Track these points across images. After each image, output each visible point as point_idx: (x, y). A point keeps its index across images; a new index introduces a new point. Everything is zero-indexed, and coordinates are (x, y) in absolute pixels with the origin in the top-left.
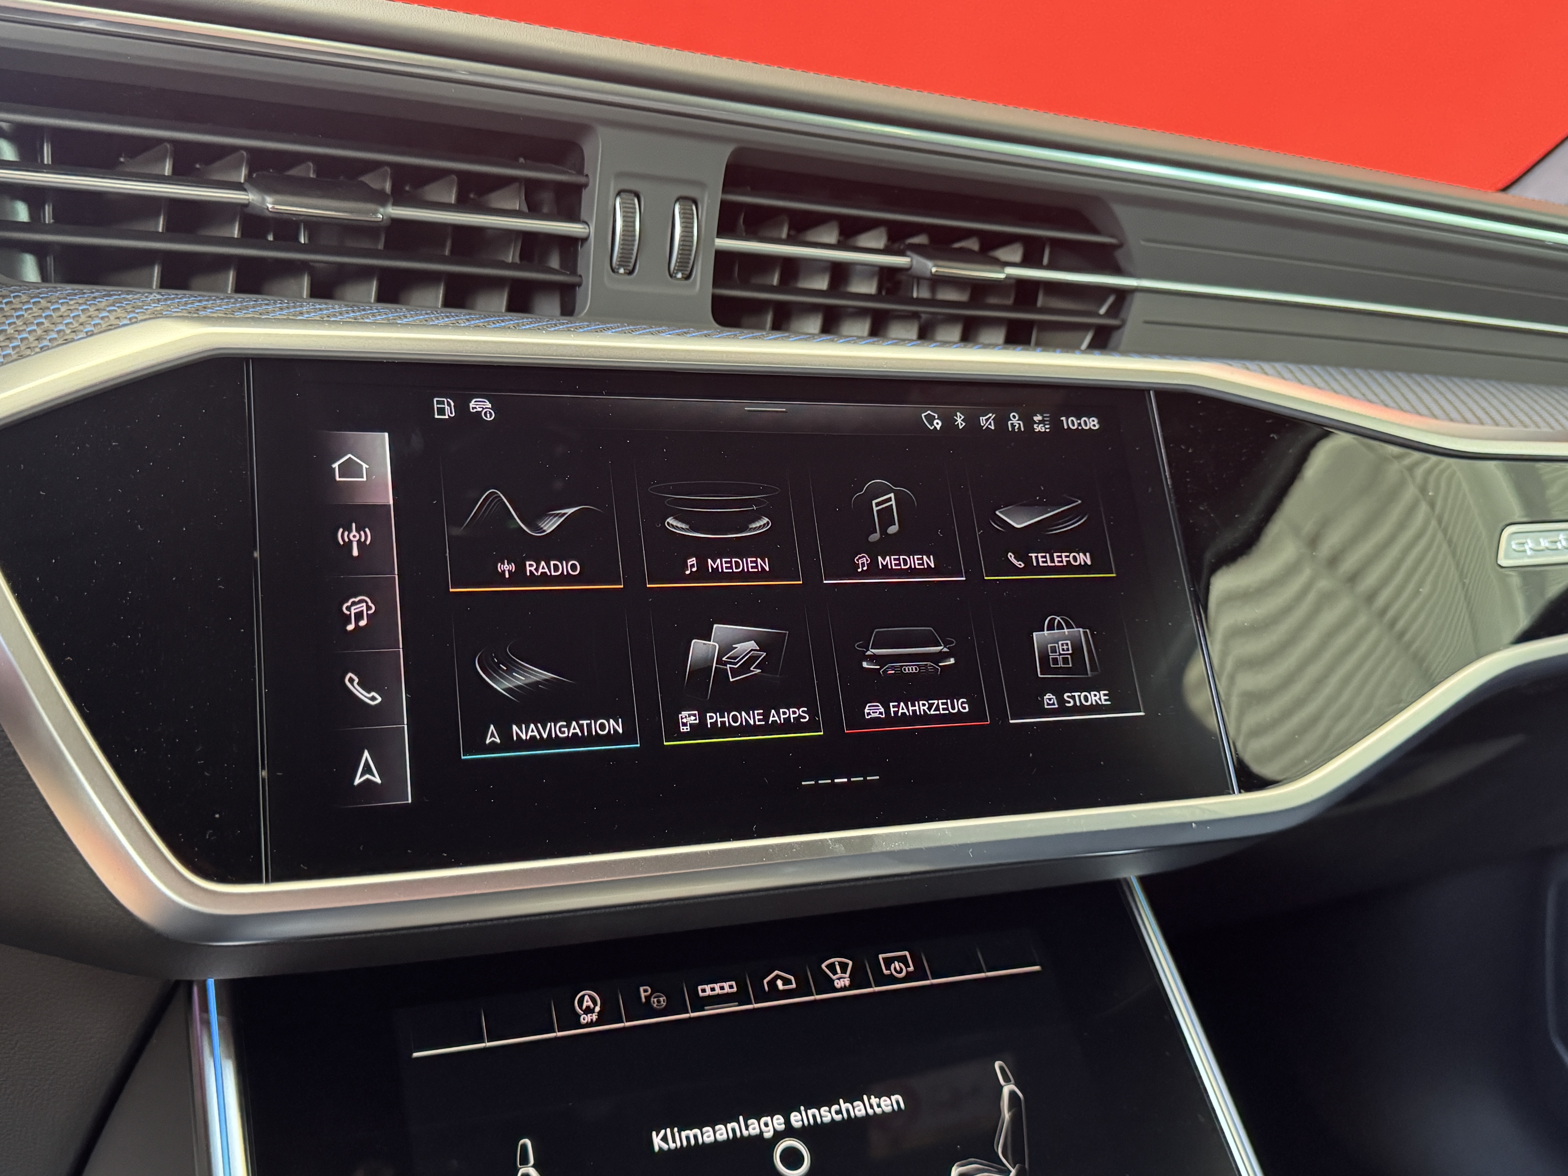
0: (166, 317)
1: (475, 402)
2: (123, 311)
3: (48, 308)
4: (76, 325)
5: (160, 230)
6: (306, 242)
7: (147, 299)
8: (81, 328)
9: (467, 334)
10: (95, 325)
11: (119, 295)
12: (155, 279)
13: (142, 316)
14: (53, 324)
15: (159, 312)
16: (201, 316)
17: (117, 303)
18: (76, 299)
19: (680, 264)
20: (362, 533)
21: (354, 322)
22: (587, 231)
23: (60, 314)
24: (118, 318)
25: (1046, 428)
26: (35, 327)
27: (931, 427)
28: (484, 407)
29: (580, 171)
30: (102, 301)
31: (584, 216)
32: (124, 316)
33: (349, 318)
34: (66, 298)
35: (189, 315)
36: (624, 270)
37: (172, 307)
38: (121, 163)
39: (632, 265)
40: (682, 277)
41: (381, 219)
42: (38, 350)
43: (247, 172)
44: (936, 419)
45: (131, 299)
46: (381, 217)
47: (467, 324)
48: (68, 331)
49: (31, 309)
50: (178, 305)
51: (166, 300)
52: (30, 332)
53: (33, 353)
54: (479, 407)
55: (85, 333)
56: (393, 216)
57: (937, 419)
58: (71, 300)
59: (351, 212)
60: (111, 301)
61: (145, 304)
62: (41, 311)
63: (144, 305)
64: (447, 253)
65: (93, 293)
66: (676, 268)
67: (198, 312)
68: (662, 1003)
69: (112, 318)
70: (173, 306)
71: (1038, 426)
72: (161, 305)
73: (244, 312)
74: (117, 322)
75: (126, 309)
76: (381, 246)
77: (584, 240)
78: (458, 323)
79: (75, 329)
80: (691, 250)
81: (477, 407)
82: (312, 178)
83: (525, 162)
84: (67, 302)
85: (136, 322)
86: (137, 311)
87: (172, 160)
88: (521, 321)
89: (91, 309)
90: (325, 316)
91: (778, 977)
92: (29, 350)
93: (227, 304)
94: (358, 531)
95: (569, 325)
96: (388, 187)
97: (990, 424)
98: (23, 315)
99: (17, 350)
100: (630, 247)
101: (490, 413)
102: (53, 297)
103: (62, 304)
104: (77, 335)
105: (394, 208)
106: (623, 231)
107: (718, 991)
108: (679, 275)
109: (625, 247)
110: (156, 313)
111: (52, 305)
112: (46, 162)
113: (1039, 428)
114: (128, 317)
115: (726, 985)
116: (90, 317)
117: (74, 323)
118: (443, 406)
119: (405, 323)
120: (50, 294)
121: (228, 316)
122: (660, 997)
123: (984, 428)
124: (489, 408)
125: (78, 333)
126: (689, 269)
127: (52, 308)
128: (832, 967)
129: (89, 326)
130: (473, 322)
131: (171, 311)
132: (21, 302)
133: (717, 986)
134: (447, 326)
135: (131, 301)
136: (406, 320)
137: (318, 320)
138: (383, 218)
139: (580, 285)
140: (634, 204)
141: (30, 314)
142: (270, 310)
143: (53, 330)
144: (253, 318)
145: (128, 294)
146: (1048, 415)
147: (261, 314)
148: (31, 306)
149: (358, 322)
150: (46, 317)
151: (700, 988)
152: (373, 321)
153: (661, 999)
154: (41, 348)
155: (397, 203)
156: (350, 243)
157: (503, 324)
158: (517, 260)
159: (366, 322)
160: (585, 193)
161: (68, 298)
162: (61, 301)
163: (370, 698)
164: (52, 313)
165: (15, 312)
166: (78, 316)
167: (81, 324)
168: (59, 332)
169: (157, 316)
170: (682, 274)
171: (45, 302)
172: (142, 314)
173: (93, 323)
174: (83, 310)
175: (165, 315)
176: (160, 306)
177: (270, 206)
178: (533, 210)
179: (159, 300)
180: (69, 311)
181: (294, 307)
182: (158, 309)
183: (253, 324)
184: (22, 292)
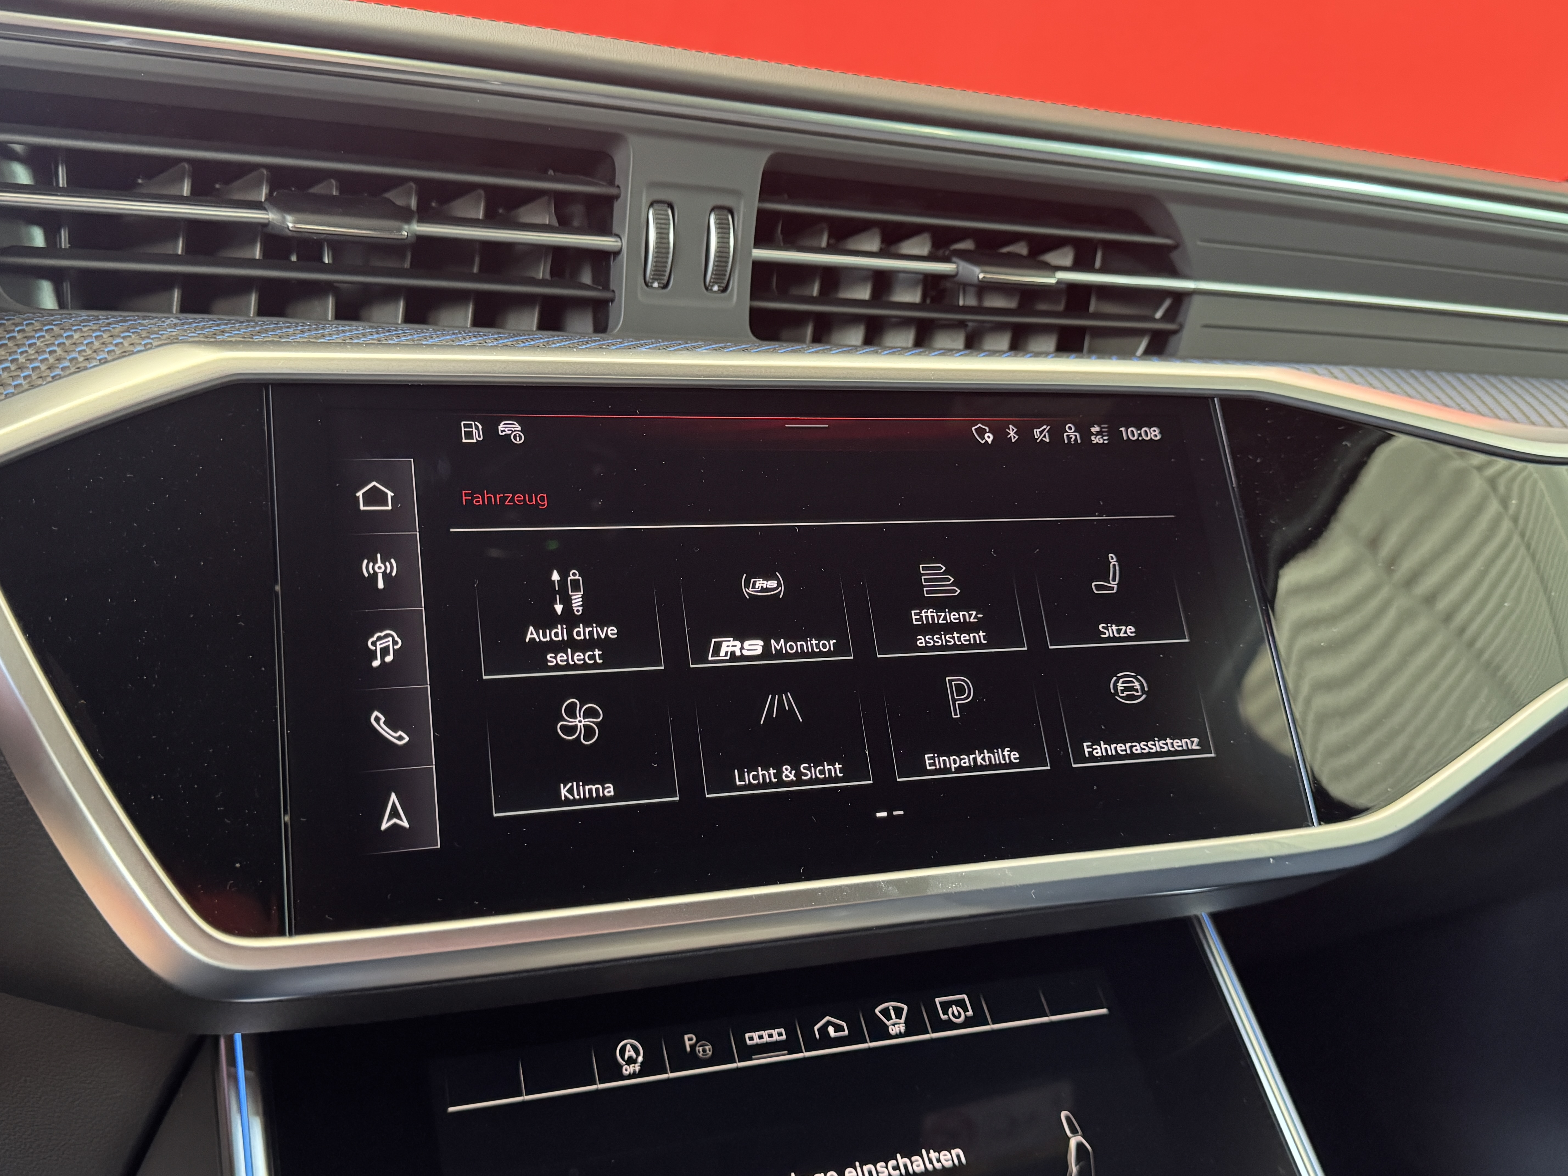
0: (182, 343)
1: (504, 424)
2: (138, 337)
3: (61, 336)
4: (89, 352)
5: (180, 252)
6: (331, 262)
7: (163, 324)
8: (95, 355)
9: (495, 353)
10: (109, 352)
11: (135, 320)
12: (175, 303)
13: (158, 341)
14: (66, 352)
15: (175, 338)
16: (218, 340)
17: (132, 329)
18: (89, 325)
19: (717, 277)
20: (387, 564)
21: (378, 344)
22: (619, 244)
23: (74, 341)
24: (132, 344)
25: (1104, 440)
26: (47, 356)
27: (982, 440)
28: (513, 429)
29: (611, 182)
30: (116, 327)
31: (616, 229)
32: (139, 342)
33: (372, 339)
34: (80, 325)
35: (206, 340)
36: (658, 283)
37: (188, 332)
38: (139, 184)
39: (666, 278)
40: (719, 290)
41: (406, 236)
42: (49, 379)
43: (268, 191)
44: (986, 432)
45: (147, 324)
46: (406, 234)
47: (495, 343)
48: (81, 359)
49: (43, 336)
50: (195, 330)
51: (183, 324)
52: (42, 361)
53: (45, 383)
54: (508, 430)
55: (98, 361)
56: (418, 233)
57: (988, 432)
58: (84, 326)
59: (374, 230)
60: (126, 328)
61: (162, 329)
62: (54, 338)
63: (159, 331)
64: (475, 270)
65: (107, 319)
66: (712, 280)
67: (214, 336)
68: (708, 1052)
69: (126, 344)
70: (189, 330)
71: (1095, 438)
72: (178, 330)
73: (263, 335)
74: (131, 348)
75: (141, 335)
76: (407, 265)
77: (617, 253)
78: (486, 342)
79: (89, 357)
80: (727, 262)
81: (506, 429)
82: (336, 196)
83: (554, 174)
84: (81, 329)
85: (151, 348)
86: (152, 336)
87: (190, 180)
88: (551, 339)
89: (105, 336)
90: (348, 338)
91: (829, 1023)
92: (41, 379)
93: (247, 327)
94: (383, 562)
95: (601, 343)
96: (413, 203)
97: (1045, 436)
98: (35, 344)
99: (29, 380)
100: (664, 260)
101: (520, 436)
102: (67, 324)
103: (75, 331)
104: (90, 363)
105: (419, 224)
106: (656, 243)
107: (766, 1039)
108: (716, 288)
109: (660, 259)
110: (172, 338)
111: (65, 332)
112: (61, 185)
113: (1096, 440)
114: (143, 343)
115: (775, 1032)
116: (103, 344)
117: (87, 350)
118: (471, 430)
119: (431, 343)
120: (63, 321)
121: (247, 340)
122: (707, 1045)
123: (1038, 441)
124: (519, 431)
125: (90, 360)
126: (725, 282)
127: (65, 335)
128: (886, 1012)
129: (101, 353)
130: (501, 341)
131: (186, 336)
132: (34, 330)
133: (765, 1034)
134: (473, 346)
135: (147, 327)
136: (432, 341)
137: (340, 343)
138: (407, 235)
139: (612, 300)
140: (668, 215)
141: (42, 342)
142: (291, 332)
143: (66, 358)
144: (272, 342)
145: (145, 320)
146: (1106, 426)
147: (280, 337)
148: (44, 334)
149: (382, 344)
150: (59, 345)
151: (747, 1035)
152: (397, 343)
153: (707, 1048)
154: (53, 377)
155: (422, 220)
156: (377, 263)
157: (532, 343)
158: (548, 277)
159: (390, 344)
160: (617, 205)
161: (82, 325)
162: (74, 328)
163: (398, 738)
164: (64, 341)
165: (27, 340)
166: (92, 343)
167: (95, 352)
168: (71, 360)
169: (173, 341)
170: (719, 286)
171: (58, 329)
172: (157, 340)
173: (106, 350)
174: (96, 337)
175: (181, 340)
176: (176, 330)
177: (290, 225)
178: (564, 225)
179: (175, 325)
180: (83, 338)
181: (316, 330)
182: (174, 334)
183: (272, 347)
184: (35, 319)
